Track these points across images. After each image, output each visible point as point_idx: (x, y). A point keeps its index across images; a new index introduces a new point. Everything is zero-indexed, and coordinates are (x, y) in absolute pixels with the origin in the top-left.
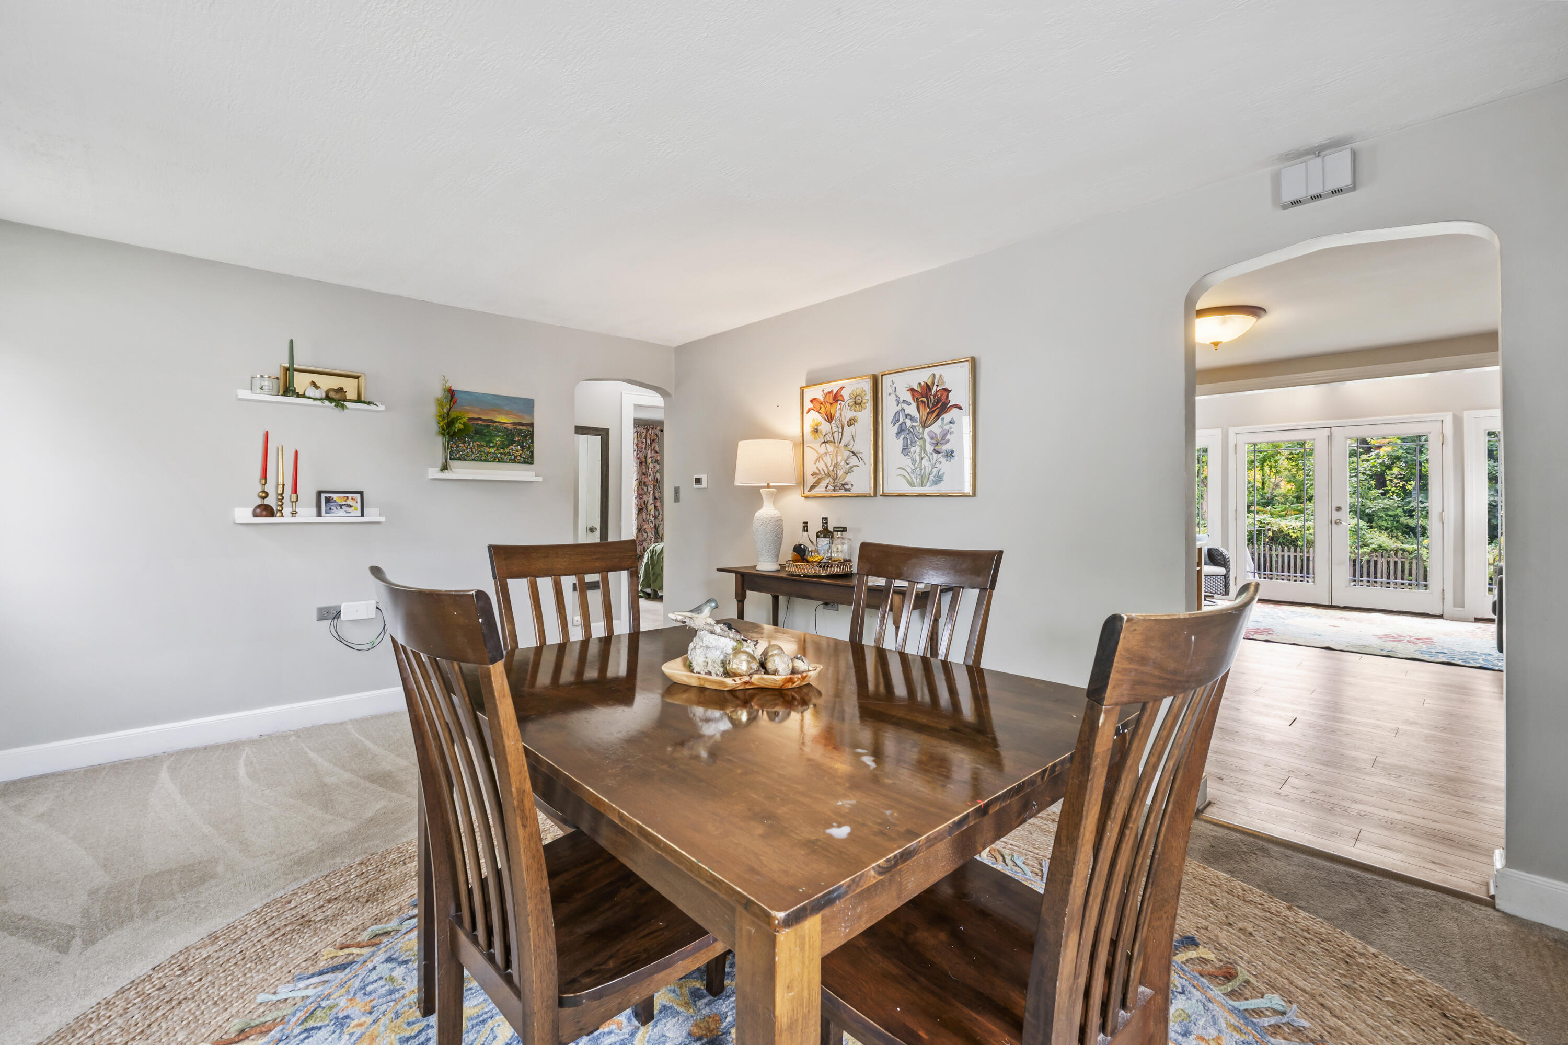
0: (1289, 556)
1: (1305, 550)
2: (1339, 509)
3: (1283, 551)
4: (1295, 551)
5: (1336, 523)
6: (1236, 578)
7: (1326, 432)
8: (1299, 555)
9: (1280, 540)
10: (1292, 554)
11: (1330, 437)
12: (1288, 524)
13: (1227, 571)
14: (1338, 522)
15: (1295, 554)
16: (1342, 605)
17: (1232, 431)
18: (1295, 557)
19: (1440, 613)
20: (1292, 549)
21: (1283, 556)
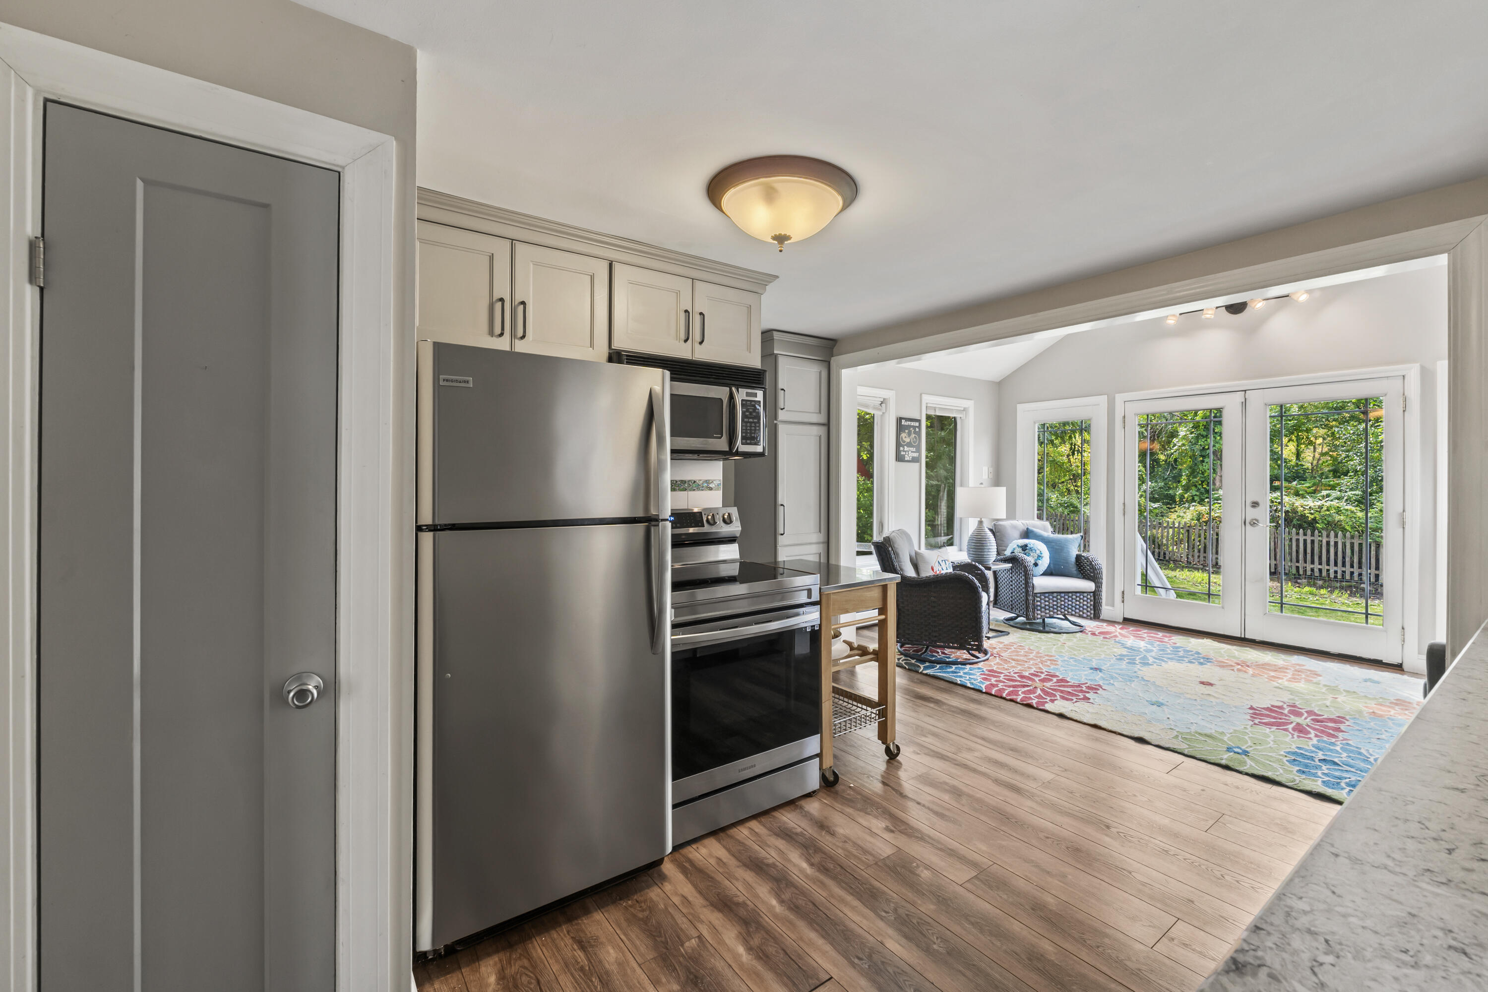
0: (1305, 541)
1: (1324, 533)
2: (1255, 504)
3: (1298, 534)
4: (1313, 535)
5: (1251, 525)
6: (1123, 593)
7: (1239, 397)
8: (1317, 539)
9: (1295, 522)
10: (1309, 539)
11: (1244, 404)
12: (1306, 503)
13: (1096, 587)
14: (1254, 523)
15: (1312, 538)
16: (1258, 638)
17: (1119, 398)
18: (1313, 542)
19: (1395, 660)
20: (1309, 532)
21: (1298, 540)
